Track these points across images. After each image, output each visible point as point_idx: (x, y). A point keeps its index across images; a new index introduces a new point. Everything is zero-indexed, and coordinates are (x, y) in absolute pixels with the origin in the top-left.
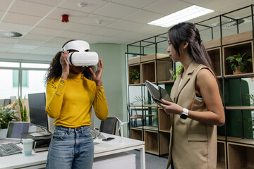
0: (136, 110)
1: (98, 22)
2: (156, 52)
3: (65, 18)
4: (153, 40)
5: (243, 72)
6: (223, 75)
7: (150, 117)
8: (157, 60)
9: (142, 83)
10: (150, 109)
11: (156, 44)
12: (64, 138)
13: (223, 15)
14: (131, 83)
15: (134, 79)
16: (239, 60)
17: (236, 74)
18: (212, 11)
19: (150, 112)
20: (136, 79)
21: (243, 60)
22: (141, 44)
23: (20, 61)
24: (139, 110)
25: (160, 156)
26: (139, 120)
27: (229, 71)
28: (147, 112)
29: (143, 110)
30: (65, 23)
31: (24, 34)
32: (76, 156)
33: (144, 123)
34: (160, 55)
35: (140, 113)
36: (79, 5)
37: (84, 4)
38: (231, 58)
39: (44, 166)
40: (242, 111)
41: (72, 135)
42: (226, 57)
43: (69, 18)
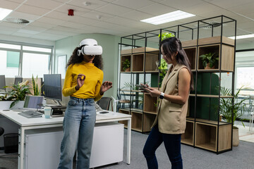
0: (124, 95)
1: (98, 17)
2: (146, 46)
3: (71, 12)
4: (144, 35)
5: (211, 68)
6: (197, 69)
7: (137, 101)
8: (146, 52)
9: (132, 71)
10: (137, 95)
11: (146, 38)
12: (75, 105)
13: (201, 21)
14: (122, 70)
15: (125, 67)
16: (209, 58)
17: (207, 69)
18: (193, 15)
19: (137, 97)
20: (127, 67)
21: (212, 58)
22: (133, 38)
23: (22, 44)
24: (128, 95)
25: (143, 133)
26: (127, 104)
27: (202, 66)
28: (134, 97)
29: (131, 95)
30: (70, 16)
31: (30, 21)
32: (83, 118)
33: (131, 106)
34: (149, 49)
35: (128, 98)
36: (85, 3)
37: (88, 3)
38: (204, 56)
39: (62, 125)
40: (210, 98)
41: (81, 103)
42: (200, 55)
43: (74, 13)
